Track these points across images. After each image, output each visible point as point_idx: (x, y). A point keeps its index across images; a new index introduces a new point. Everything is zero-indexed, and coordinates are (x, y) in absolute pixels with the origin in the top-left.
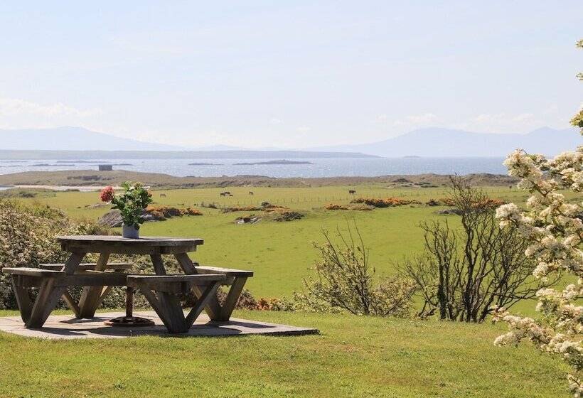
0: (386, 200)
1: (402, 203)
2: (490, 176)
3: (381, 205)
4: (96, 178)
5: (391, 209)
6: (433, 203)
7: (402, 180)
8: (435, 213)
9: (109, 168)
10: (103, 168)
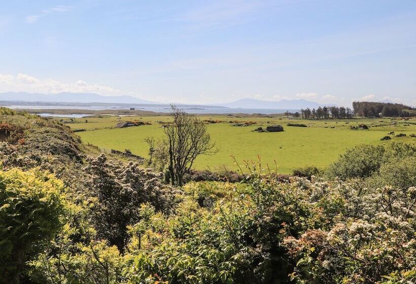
0: (215, 121)
1: (220, 122)
2: (260, 114)
3: (213, 122)
4: (128, 112)
5: (216, 124)
6: (231, 122)
7: (230, 115)
8: (231, 125)
9: (134, 109)
10: (131, 109)
